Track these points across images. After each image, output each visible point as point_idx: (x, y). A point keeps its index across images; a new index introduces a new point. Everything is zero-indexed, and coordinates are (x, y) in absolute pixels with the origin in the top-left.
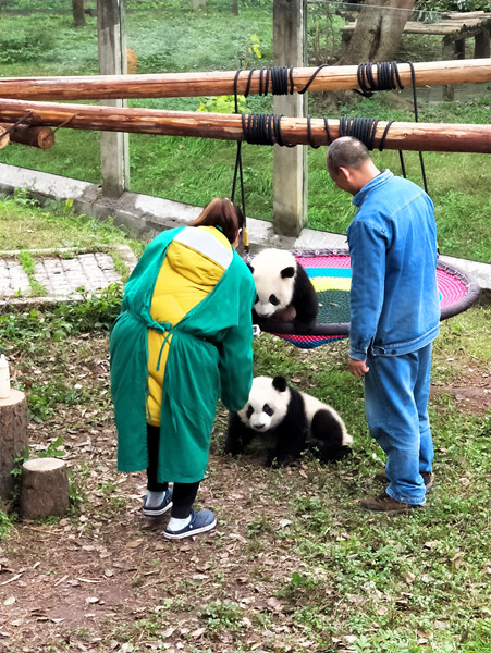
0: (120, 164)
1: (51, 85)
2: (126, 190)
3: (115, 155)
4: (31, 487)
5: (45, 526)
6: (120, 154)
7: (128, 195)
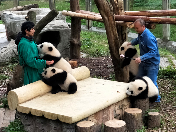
0: (168, 33)
1: (154, 13)
2: (169, 40)
3: (167, 31)
4: (150, 120)
5: (154, 130)
6: (168, 31)
7: (170, 41)
